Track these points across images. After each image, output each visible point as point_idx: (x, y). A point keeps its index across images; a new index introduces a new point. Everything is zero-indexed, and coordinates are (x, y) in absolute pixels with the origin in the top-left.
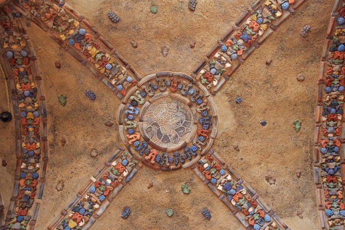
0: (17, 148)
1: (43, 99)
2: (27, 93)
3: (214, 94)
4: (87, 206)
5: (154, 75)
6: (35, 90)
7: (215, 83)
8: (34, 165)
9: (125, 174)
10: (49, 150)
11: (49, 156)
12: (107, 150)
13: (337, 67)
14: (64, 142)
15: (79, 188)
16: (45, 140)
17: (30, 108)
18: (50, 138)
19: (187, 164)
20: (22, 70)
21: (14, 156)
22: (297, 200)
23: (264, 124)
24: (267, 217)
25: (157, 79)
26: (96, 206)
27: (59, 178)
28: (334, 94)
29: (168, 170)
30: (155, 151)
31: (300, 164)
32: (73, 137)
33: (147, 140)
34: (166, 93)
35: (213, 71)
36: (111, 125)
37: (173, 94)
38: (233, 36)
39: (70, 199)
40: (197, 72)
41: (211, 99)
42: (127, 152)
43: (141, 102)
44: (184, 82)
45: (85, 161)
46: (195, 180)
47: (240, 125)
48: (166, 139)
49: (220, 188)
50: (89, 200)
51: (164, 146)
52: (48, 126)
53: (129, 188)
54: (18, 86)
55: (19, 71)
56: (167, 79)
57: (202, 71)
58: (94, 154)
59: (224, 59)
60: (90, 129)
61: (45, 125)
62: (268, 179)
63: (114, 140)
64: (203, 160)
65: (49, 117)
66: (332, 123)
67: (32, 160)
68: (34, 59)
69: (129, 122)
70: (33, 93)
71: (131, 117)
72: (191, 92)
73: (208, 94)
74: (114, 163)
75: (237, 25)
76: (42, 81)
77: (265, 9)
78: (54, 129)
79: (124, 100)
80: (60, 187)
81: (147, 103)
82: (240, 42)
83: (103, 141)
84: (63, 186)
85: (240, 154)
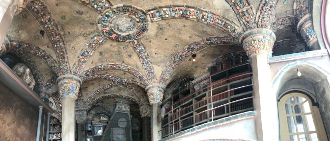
0: (50, 41)
1: (54, 20)
2: (47, 21)
3: (152, 22)
4: (86, 53)
5: (122, 5)
6: (50, 18)
7: (155, 19)
8: (60, 44)
9: (101, 42)
10: (63, 37)
11: (64, 39)
12: (91, 33)
13: (203, 43)
14: (69, 33)
15: (81, 48)
16: (60, 34)
17: (50, 26)
18: (62, 33)
19: (128, 41)
20: (42, 13)
21: (50, 43)
22: (161, 62)
23: (166, 39)
24: (149, 63)
25: (123, 8)
26: (90, 53)
27: (72, 46)
28: (195, 47)
29: (119, 41)
30: (115, 35)
31: (169, 54)
32: (73, 30)
33: (112, 30)
34: (127, 14)
35: (158, 14)
36: (93, 24)
37: (130, 16)
38: (180, 8)
39: (79, 52)
40: (150, 11)
41: (150, 23)
42: (102, 34)
43: (112, 16)
44: (140, 13)
45: (81, 38)
46: (129, 46)
47: (157, 35)
48: (121, 31)
49: (138, 50)
50: (87, 52)
51: (119, 33)
52: (59, 29)
53: (102, 46)
54: (42, 20)
55: (41, 14)
56: (130, 9)
57: (152, 12)
58: (85, 35)
59: (167, 12)
60: (82, 26)
61: (58, 29)
62: (156, 54)
63: (95, 29)
64: (135, 41)
65: (59, 26)
66: (187, 52)
67: (58, 43)
68: (46, 7)
69: (104, 23)
70: (49, 20)
71: (105, 21)
72: (142, 18)
73: (149, 20)
74: (95, 38)
75: (186, 6)
76: (51, 14)
77: (201, 14)
78: (63, 29)
79: (102, 14)
80: (73, 49)
81: (115, 17)
82: (181, 12)
83: (89, 30)
84: (74, 48)
85: (151, 44)
